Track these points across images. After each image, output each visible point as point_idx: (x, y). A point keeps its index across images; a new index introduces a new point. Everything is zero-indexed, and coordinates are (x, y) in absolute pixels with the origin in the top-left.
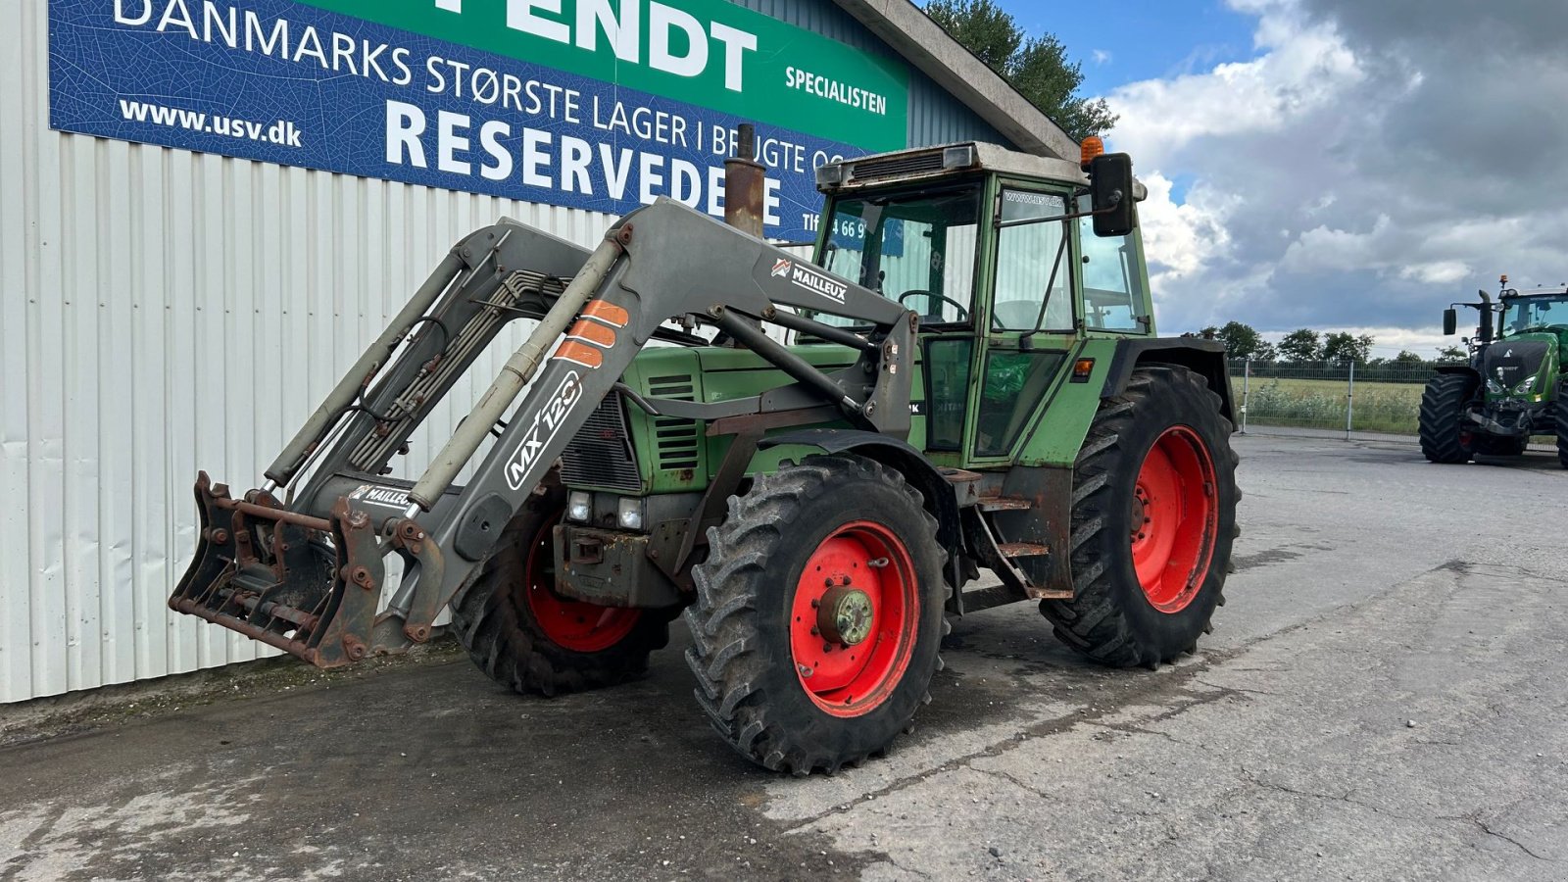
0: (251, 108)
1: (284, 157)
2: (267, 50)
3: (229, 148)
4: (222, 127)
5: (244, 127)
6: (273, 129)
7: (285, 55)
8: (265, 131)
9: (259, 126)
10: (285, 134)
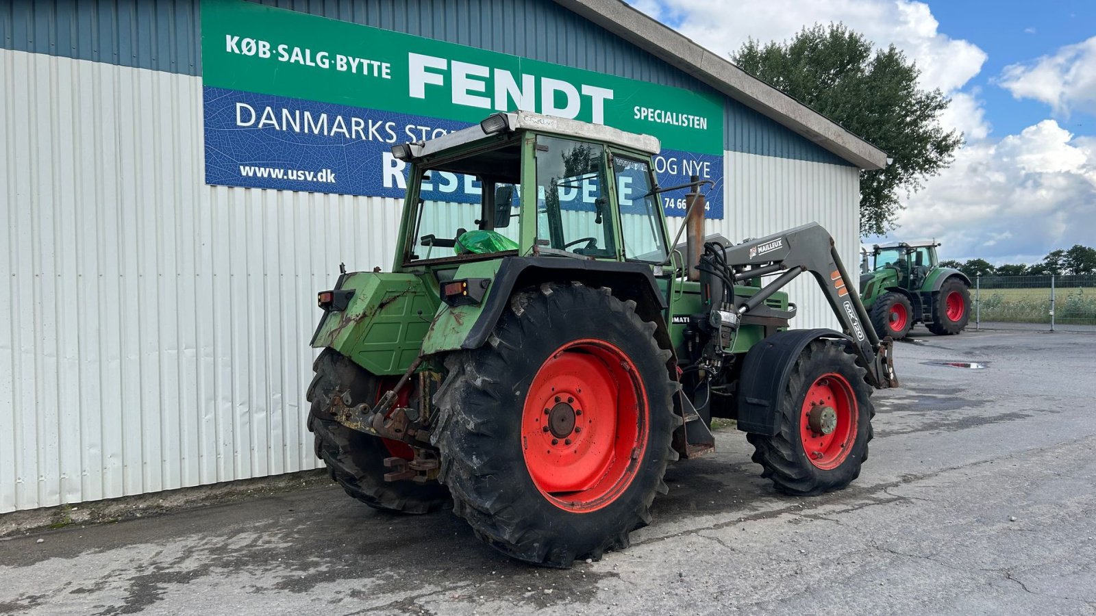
0: (308, 164)
1: (326, 189)
2: (316, 132)
3: (296, 187)
4: (293, 175)
5: (304, 175)
6: (320, 174)
7: (326, 133)
8: (315, 176)
9: (312, 173)
10: (327, 176)
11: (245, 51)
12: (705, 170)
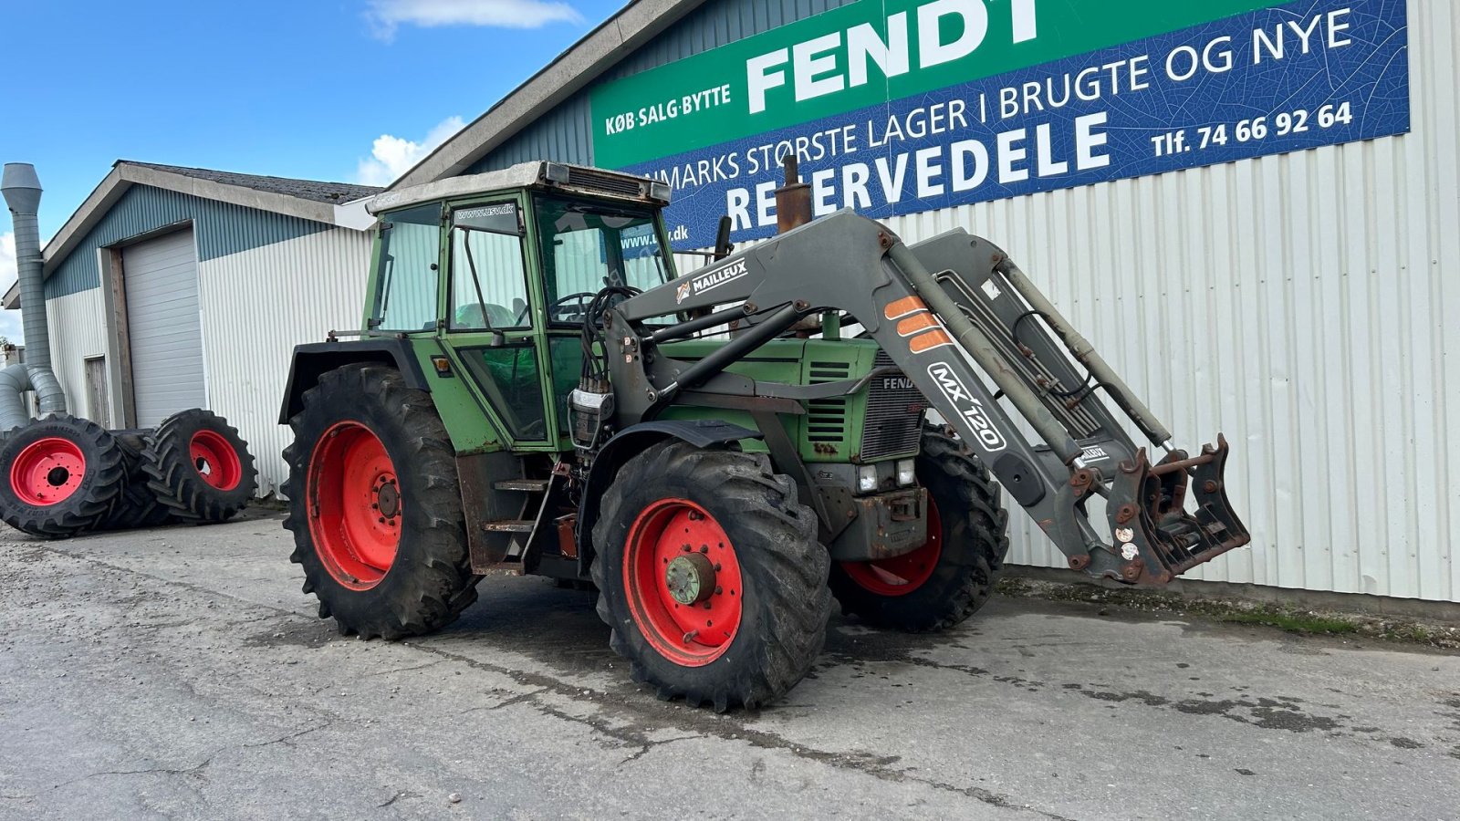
1: (681, 247)
6: (675, 233)
7: (678, 187)
10: (681, 233)
11: (619, 130)
12: (1332, 29)
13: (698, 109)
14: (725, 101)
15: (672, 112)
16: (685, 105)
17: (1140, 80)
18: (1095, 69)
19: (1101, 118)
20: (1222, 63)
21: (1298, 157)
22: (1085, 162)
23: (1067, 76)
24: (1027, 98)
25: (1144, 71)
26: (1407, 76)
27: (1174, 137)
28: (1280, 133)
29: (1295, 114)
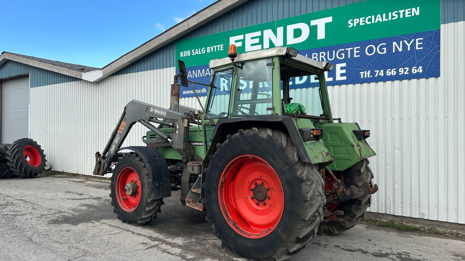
2: (201, 76)
6: (202, 90)
12: (417, 44)
13: (212, 51)
14: (221, 49)
15: (203, 52)
16: (208, 50)
17: (357, 54)
18: (343, 50)
19: (344, 65)
20: (383, 51)
21: (405, 82)
22: (338, 78)
23: (334, 51)
24: (321, 57)
25: (359, 51)
26: (440, 60)
27: (367, 72)
28: (400, 74)
29: (405, 68)
